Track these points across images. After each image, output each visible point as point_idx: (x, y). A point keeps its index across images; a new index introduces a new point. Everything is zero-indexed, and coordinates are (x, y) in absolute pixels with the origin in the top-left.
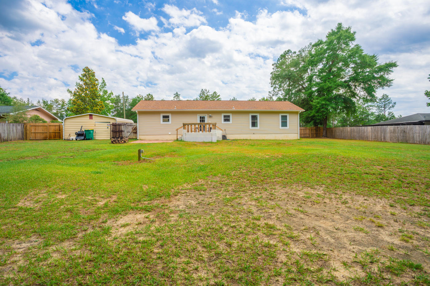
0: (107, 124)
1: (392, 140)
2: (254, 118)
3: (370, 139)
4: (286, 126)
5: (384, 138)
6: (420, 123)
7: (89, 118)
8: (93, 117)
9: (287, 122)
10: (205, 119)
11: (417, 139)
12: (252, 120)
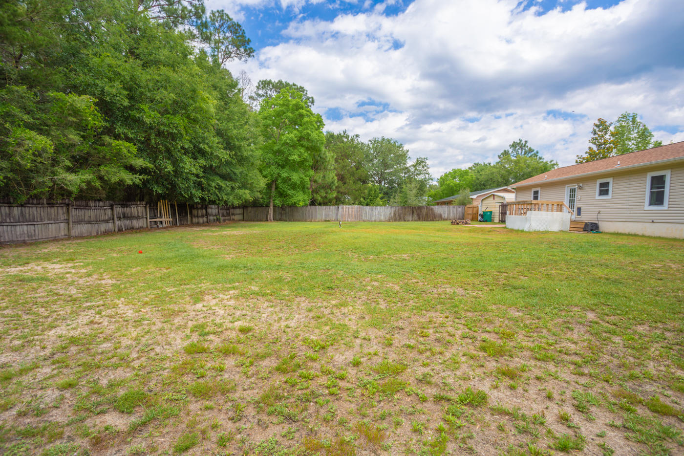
2: (658, 182)
7: (493, 199)
8: (495, 197)
12: (651, 188)
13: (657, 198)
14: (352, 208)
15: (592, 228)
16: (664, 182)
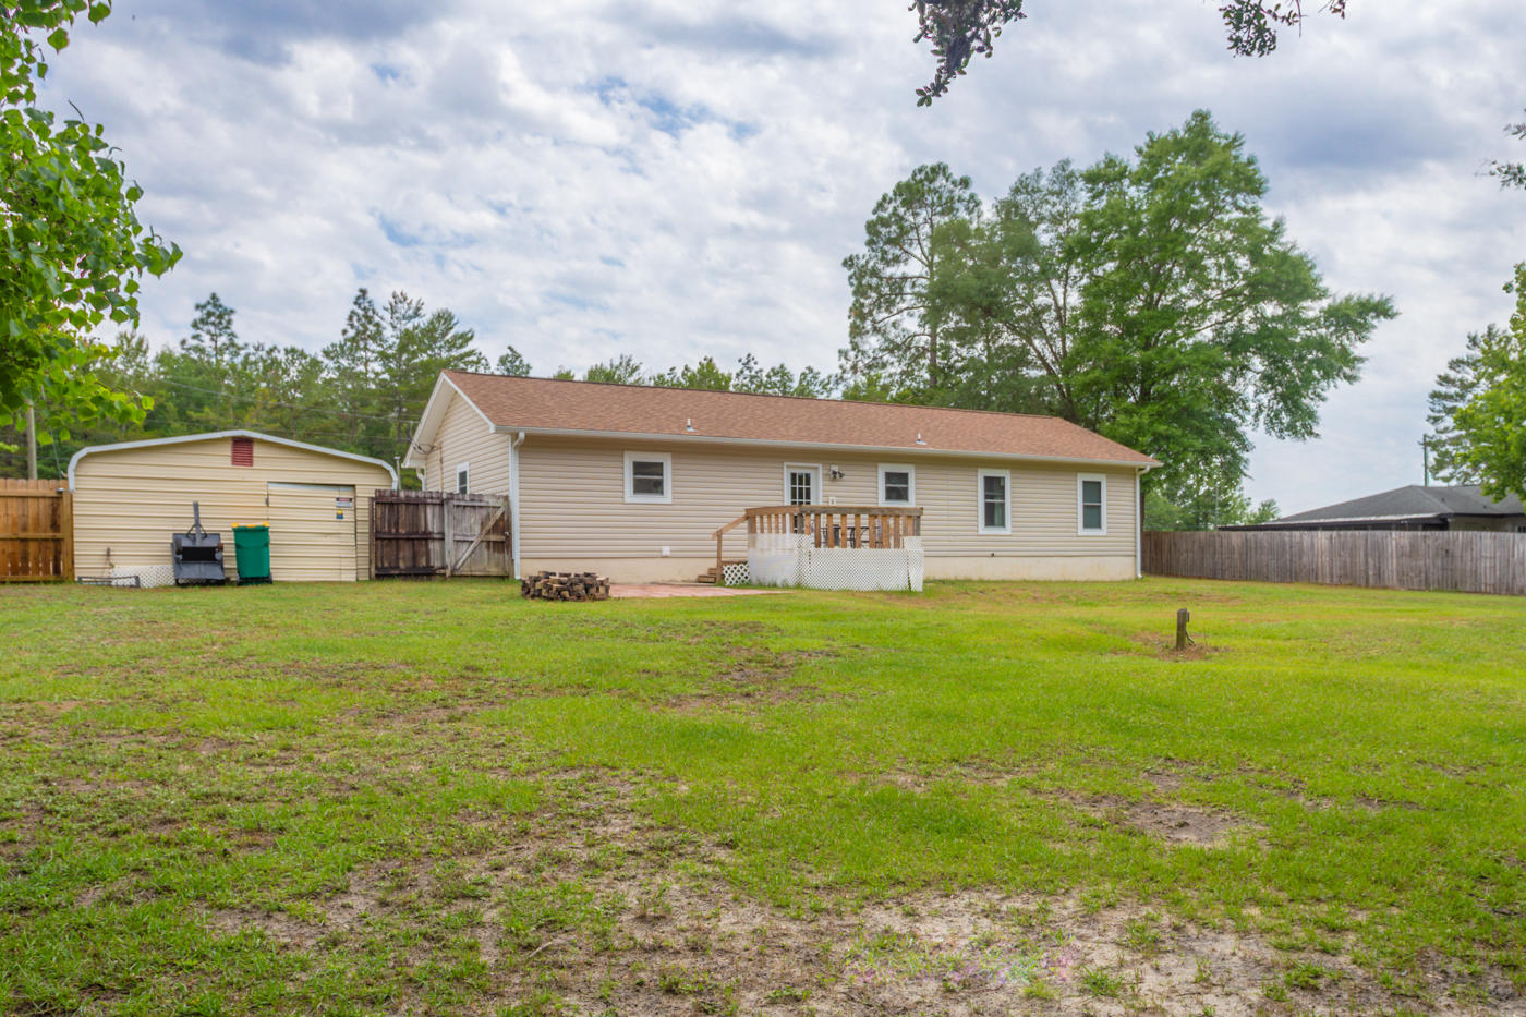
0: (335, 493)
1: (1405, 582)
2: (994, 487)
3: (1323, 579)
4: (1098, 525)
5: (1379, 574)
6: (1439, 522)
7: (228, 461)
8: (257, 451)
9: (1099, 507)
10: (812, 487)
11: (1488, 578)
13: (993, 515)
16: (1002, 489)
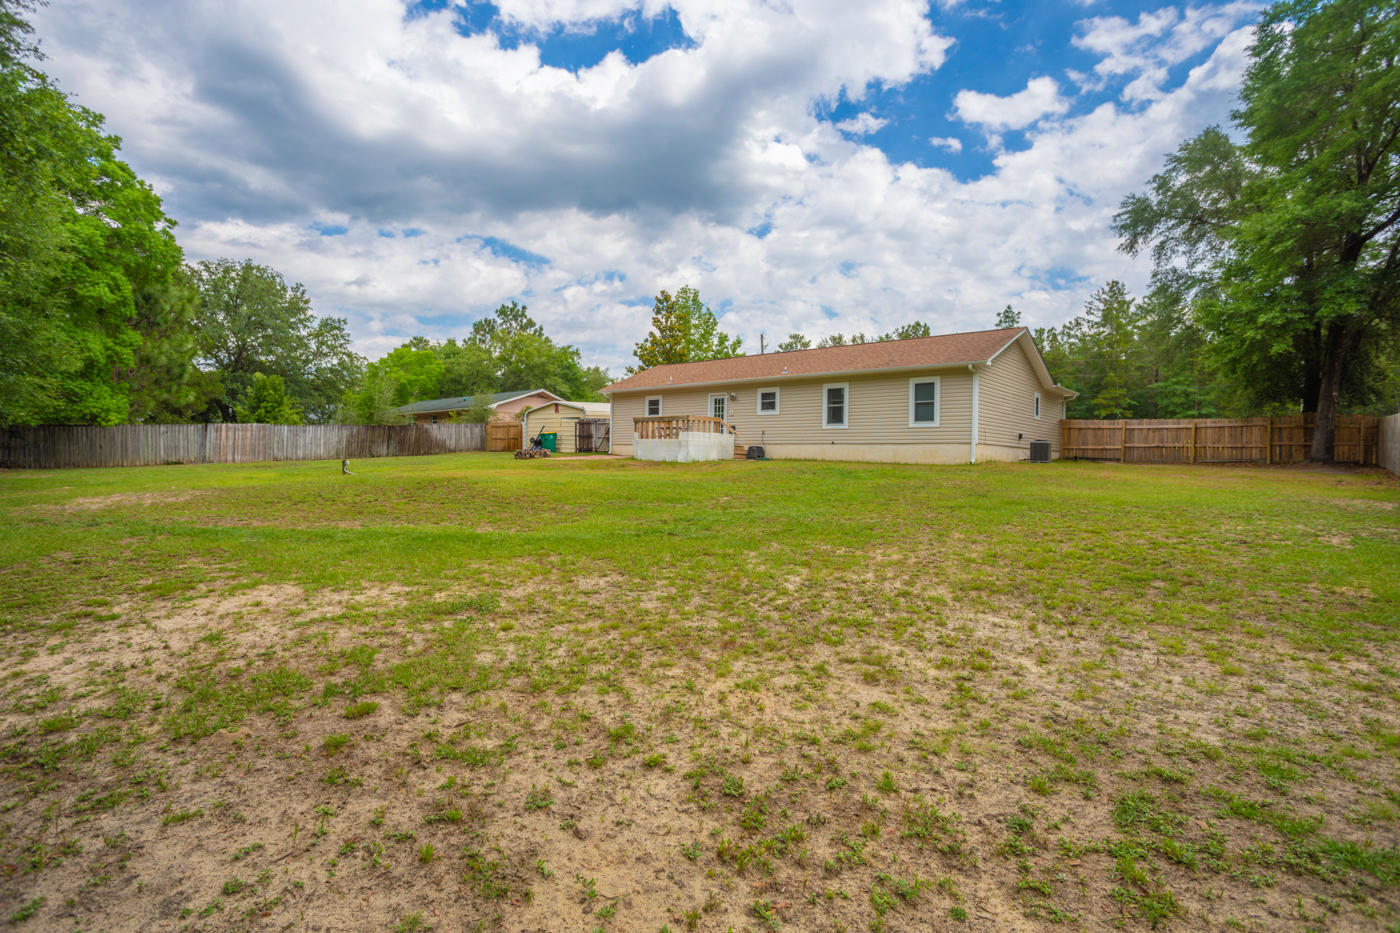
2: (836, 396)
4: (931, 418)
7: (554, 411)
8: (560, 407)
9: (933, 404)
12: (829, 403)
13: (836, 415)
14: (245, 430)
15: (756, 453)
16: (842, 397)
